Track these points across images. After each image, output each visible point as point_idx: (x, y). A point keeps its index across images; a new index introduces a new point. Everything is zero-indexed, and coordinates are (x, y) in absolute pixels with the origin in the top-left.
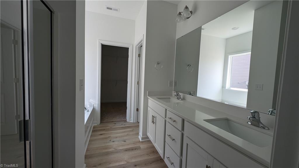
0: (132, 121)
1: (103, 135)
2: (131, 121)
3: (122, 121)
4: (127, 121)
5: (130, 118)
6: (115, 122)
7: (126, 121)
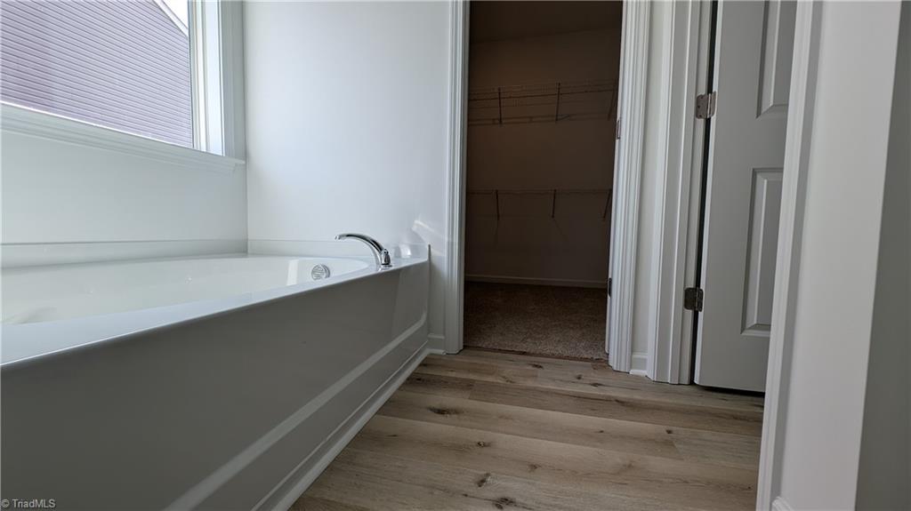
0: (649, 372)
1: (448, 418)
2: (642, 373)
3: (582, 359)
4: (613, 362)
5: (633, 351)
6: (541, 355)
7: (602, 363)
